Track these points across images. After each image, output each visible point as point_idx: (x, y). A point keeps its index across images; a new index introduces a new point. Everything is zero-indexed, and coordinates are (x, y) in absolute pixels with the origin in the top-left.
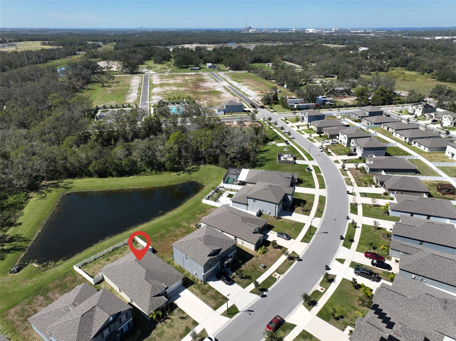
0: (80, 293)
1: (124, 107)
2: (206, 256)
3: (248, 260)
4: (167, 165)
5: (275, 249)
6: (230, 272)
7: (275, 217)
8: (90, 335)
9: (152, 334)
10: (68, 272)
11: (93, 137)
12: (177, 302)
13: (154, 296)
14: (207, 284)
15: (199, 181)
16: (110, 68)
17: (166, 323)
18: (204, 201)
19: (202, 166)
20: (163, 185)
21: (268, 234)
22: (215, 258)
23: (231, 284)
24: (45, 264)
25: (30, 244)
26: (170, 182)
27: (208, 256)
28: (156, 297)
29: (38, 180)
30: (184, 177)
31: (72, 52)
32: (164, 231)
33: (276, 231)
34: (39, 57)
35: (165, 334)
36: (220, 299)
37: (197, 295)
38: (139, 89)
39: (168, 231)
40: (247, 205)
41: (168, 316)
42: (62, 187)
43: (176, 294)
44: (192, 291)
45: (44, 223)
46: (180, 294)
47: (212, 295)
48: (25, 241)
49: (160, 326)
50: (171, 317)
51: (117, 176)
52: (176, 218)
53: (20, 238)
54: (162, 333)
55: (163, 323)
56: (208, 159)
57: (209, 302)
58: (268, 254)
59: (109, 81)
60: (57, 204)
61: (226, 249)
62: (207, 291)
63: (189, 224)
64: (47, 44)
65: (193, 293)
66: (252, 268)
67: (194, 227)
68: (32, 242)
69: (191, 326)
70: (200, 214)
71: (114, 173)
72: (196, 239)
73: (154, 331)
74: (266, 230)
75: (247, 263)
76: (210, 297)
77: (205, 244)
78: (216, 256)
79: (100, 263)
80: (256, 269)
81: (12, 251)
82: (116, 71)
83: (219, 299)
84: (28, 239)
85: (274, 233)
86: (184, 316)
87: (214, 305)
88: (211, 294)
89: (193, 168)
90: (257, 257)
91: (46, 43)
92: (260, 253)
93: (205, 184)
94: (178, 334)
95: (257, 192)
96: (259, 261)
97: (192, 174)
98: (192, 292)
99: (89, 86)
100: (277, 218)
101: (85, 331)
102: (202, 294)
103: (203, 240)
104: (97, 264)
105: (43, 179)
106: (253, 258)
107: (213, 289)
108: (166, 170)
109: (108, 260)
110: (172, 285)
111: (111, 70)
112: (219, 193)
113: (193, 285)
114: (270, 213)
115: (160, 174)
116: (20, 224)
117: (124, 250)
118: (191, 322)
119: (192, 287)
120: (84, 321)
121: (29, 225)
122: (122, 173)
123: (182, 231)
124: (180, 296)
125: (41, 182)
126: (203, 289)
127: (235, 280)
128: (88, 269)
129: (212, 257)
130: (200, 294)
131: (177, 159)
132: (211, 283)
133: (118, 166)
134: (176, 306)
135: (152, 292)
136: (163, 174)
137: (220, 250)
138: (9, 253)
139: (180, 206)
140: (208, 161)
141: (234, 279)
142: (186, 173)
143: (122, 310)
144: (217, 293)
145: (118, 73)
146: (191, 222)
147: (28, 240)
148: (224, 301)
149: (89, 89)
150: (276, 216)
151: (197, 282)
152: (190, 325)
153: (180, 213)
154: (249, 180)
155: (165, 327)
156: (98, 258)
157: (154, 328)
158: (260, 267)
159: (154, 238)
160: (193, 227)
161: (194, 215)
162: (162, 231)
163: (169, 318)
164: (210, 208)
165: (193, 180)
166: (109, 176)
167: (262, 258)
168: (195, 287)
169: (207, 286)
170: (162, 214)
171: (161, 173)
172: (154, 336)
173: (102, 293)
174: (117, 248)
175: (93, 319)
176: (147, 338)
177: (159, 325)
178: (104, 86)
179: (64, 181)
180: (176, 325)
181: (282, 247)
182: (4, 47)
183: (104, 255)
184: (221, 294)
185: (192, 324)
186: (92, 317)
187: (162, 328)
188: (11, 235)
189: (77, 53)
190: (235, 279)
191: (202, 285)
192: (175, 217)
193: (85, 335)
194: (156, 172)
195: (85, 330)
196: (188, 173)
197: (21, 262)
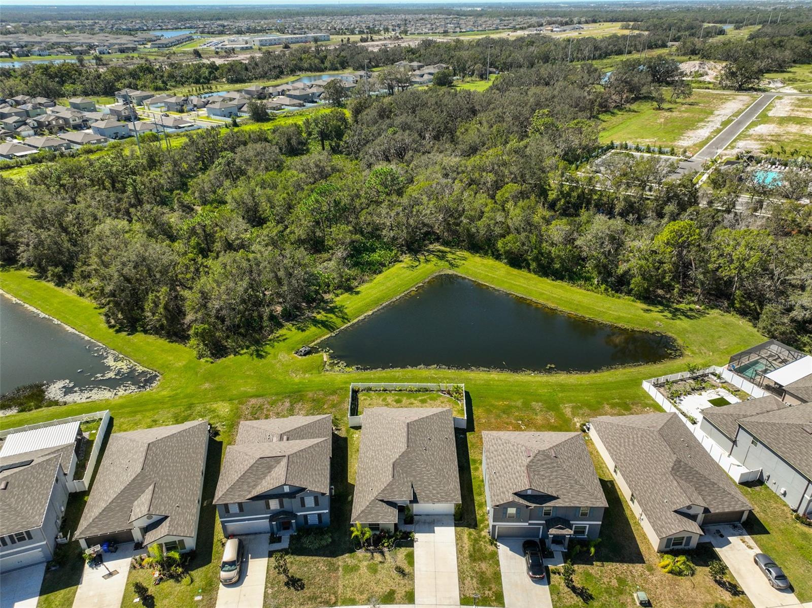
0: (308, 426)
1: (661, 152)
2: (512, 491)
3: (622, 561)
4: (636, 282)
5: (713, 584)
6: (558, 556)
7: (795, 511)
8: (250, 492)
9: (340, 558)
10: (342, 389)
11: (553, 194)
12: (421, 538)
13: (382, 501)
14: (496, 545)
15: (680, 341)
16: (702, 75)
17: (373, 558)
18: (647, 386)
19: (715, 313)
20: (599, 320)
21: (730, 538)
22: (527, 507)
23: (537, 581)
24: (336, 362)
25: (346, 326)
26: (619, 318)
27: (516, 494)
28: (384, 505)
29: (429, 239)
30: (655, 320)
31: (660, 42)
32: (519, 403)
33: (761, 546)
34: (596, 48)
35: (355, 575)
36: (490, 593)
37: (460, 551)
38: (725, 124)
39: (526, 406)
40: (735, 442)
41: (386, 549)
42: (447, 261)
43: (430, 523)
44: (459, 538)
45: (384, 305)
46: (436, 529)
47: (483, 573)
48: (343, 318)
49: (360, 555)
50: (387, 554)
51: (535, 273)
52: (563, 391)
53: (341, 311)
54: (354, 569)
55: (369, 554)
56: (741, 302)
57: (466, 582)
58: (685, 583)
59: (678, 100)
60: (421, 284)
61: (567, 505)
62: (483, 558)
63: (574, 415)
64: (630, 27)
65: (457, 544)
66: (614, 583)
67: (578, 425)
68: (349, 324)
69: (399, 595)
70: (613, 406)
71: (534, 265)
72: (524, 448)
73: (347, 555)
74: (735, 527)
75: (610, 566)
76: (477, 573)
77: (528, 467)
78: (533, 505)
79: (384, 400)
80: (621, 592)
81: (319, 325)
82: (710, 83)
83: (489, 590)
84: (349, 317)
85: (750, 547)
86: (407, 570)
87: (470, 593)
88: (484, 569)
89: (691, 310)
90: (651, 569)
91: (629, 25)
92: (664, 567)
93: (687, 352)
94: (370, 591)
95: (774, 424)
96: (646, 580)
97: (678, 322)
98: (457, 540)
99: (634, 107)
100: (798, 518)
101: (249, 483)
102: (471, 556)
103: (531, 458)
104: (381, 398)
105: (438, 239)
106: (639, 567)
107: (497, 563)
108: (629, 293)
109: (398, 401)
110: (427, 502)
111: (701, 79)
112: (700, 382)
113: (472, 530)
114: (785, 494)
115: (613, 296)
116: (357, 293)
117: (431, 399)
118: (407, 590)
119: (466, 530)
120: (257, 467)
121: (365, 299)
122: (546, 269)
123: (548, 420)
124: (434, 532)
125: (431, 243)
126: (480, 550)
127: (552, 580)
128: (365, 399)
129: (522, 501)
130: (467, 554)
131: (667, 279)
132: (503, 551)
133: (542, 256)
134: (410, 543)
135: (383, 490)
136: (619, 298)
137: (552, 498)
138: (315, 326)
139: (596, 371)
140: (738, 305)
141: (552, 575)
142: (666, 313)
143: (309, 488)
144: (497, 576)
145: (711, 86)
146: (581, 412)
147: (347, 319)
148: (492, 601)
149: (630, 111)
150: (801, 512)
151: (482, 530)
152: (400, 593)
153: (581, 385)
154: (797, 389)
155: (365, 563)
156: (390, 391)
157: (351, 551)
158: (635, 595)
159: (492, 405)
160: (575, 424)
161: (599, 403)
162: (515, 401)
163: (382, 553)
164: (646, 405)
165: (670, 334)
166: (524, 268)
167: (661, 581)
168: (470, 534)
169: (491, 548)
170: (549, 371)
171: (616, 295)
172: (340, 563)
173: (318, 443)
174: (426, 390)
175: (269, 472)
176: (329, 559)
177: (360, 553)
178: (659, 109)
179: (458, 253)
180: (382, 573)
181: (743, 593)
182: (564, 31)
183: (400, 390)
184: (501, 584)
185: (404, 593)
186: (270, 468)
187: (360, 561)
188: (337, 303)
189: (670, 44)
190: (555, 578)
191: (485, 542)
192: (563, 387)
193: (245, 487)
194: (606, 290)
195: (249, 480)
196: (670, 315)
197: (318, 344)
